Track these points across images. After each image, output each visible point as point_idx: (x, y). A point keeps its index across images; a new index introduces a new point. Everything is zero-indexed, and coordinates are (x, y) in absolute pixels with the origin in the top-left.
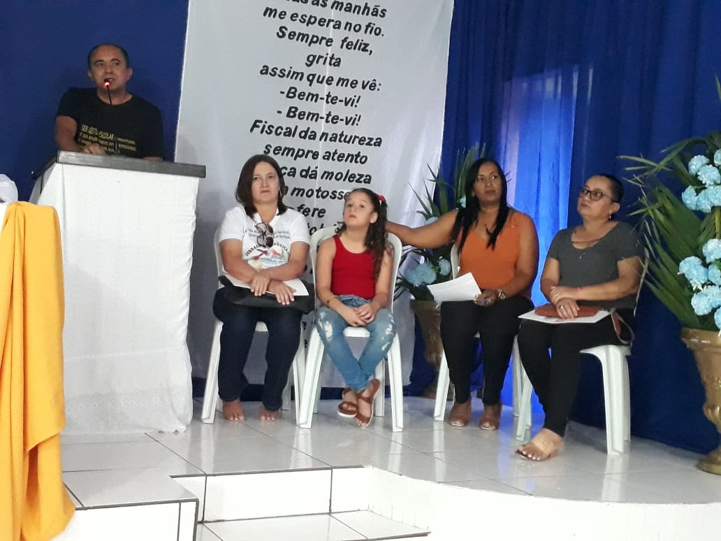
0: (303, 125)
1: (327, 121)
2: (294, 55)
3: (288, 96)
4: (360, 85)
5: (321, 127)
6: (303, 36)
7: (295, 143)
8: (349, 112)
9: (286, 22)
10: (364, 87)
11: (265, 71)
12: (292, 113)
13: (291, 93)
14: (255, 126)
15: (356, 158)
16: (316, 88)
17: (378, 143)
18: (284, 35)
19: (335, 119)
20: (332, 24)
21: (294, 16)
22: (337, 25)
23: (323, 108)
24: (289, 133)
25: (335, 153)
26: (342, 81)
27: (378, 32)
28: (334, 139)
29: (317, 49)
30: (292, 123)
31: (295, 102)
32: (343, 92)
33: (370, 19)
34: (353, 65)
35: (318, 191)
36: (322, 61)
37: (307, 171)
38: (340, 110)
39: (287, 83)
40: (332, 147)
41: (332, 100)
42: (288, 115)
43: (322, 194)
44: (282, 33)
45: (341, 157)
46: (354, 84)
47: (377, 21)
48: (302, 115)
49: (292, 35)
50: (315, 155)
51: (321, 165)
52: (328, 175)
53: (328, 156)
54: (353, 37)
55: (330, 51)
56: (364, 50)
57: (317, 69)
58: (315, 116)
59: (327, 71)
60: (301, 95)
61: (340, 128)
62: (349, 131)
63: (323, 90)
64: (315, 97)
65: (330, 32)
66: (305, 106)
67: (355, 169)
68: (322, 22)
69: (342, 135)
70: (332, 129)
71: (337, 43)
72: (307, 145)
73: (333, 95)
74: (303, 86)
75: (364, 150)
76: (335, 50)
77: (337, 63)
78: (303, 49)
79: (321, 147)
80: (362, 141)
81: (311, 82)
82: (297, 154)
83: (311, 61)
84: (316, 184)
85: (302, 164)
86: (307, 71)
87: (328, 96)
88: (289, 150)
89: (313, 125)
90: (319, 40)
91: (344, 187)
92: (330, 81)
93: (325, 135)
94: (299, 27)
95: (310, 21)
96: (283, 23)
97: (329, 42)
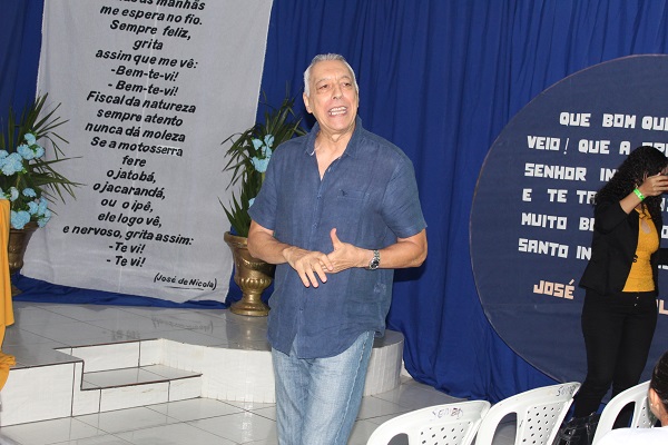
0: (129, 95)
1: (149, 92)
2: (124, 41)
3: (117, 73)
4: (179, 63)
5: (144, 96)
6: (132, 27)
7: (123, 108)
8: (169, 85)
9: (119, 17)
10: (182, 65)
11: (100, 54)
12: (121, 85)
13: (121, 70)
14: (91, 95)
15: (173, 121)
16: (141, 66)
17: (193, 109)
18: (116, 26)
19: (156, 91)
20: (156, 16)
21: (125, 13)
22: (161, 17)
23: (146, 82)
24: (118, 101)
25: (156, 116)
26: (163, 61)
27: (197, 21)
28: (155, 105)
29: (143, 37)
30: (120, 93)
31: (124, 77)
32: (168, 69)
33: (190, 11)
34: (174, 48)
35: (140, 146)
36: (147, 45)
37: (132, 130)
38: (161, 83)
39: (117, 63)
40: (152, 112)
41: (154, 75)
42: (117, 88)
43: (143, 148)
44: (115, 25)
45: (160, 120)
46: (173, 63)
47: (197, 13)
48: (128, 87)
49: (123, 27)
50: (139, 118)
51: (143, 126)
52: (149, 134)
53: (149, 119)
54: (174, 26)
55: (154, 37)
56: (184, 36)
57: (143, 51)
58: (140, 88)
59: (152, 53)
60: (129, 72)
61: (159, 97)
62: (168, 99)
63: (147, 68)
64: (140, 73)
65: (155, 23)
66: (130, 80)
67: (172, 129)
68: (148, 15)
69: (161, 102)
70: (153, 98)
71: (161, 30)
72: (132, 110)
73: (155, 71)
74: (130, 65)
75: (180, 115)
76: (158, 36)
77: (159, 46)
78: (133, 37)
79: (143, 112)
80: (178, 107)
81: (137, 62)
82: (124, 117)
83: (138, 45)
84: (138, 140)
85: (127, 125)
86: (134, 53)
87: (151, 72)
88: (117, 114)
89: (137, 95)
90: (145, 30)
91: (162, 143)
92: (153, 60)
93: (147, 103)
94: (129, 20)
95: (138, 15)
96: (115, 17)
97: (154, 30)
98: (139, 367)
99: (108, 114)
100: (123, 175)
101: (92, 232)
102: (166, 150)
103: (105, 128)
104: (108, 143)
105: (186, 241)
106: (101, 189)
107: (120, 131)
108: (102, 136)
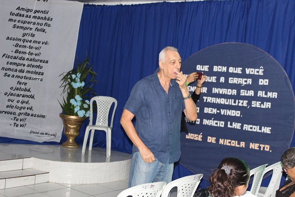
0: (20, 55)
1: (29, 54)
2: (18, 33)
3: (15, 46)
4: (41, 43)
5: (27, 56)
6: (22, 27)
7: (17, 61)
8: (37, 52)
9: (16, 23)
10: (43, 44)
11: (8, 38)
12: (17, 51)
13: (17, 45)
14: (4, 55)
15: (39, 67)
16: (25, 44)
17: (47, 62)
19: (32, 54)
20: (32, 23)
21: (19, 21)
22: (34, 24)
23: (27, 50)
24: (15, 58)
25: (31, 65)
26: (35, 42)
27: (49, 26)
28: (31, 60)
29: (26, 31)
30: (17, 55)
31: (18, 48)
32: (37, 45)
33: (46, 21)
34: (39, 37)
36: (28, 35)
37: (21, 70)
38: (34, 51)
39: (15, 42)
40: (30, 63)
41: (31, 47)
42: (15, 52)
43: (26, 78)
44: (14, 26)
45: (33, 66)
46: (39, 43)
47: (49, 22)
48: (20, 52)
49: (18, 27)
50: (24, 65)
51: (26, 69)
52: (28, 72)
53: (28, 66)
54: (39, 27)
55: (31, 32)
56: (43, 31)
57: (26, 38)
58: (25, 53)
59: (30, 38)
60: (20, 46)
61: (33, 57)
62: (37, 58)
63: (28, 44)
64: (25, 47)
65: (31, 26)
66: (21, 49)
67: (38, 70)
68: (29, 23)
69: (34, 59)
70: (30, 57)
71: (34, 29)
72: (21, 62)
73: (31, 46)
74: (21, 43)
75: (42, 64)
76: (33, 32)
77: (34, 36)
78: (22, 31)
79: (26, 63)
80: (41, 61)
81: (24, 42)
82: (18, 65)
83: (24, 35)
84: (24, 74)
85: (19, 68)
86: (23, 38)
87: (30, 46)
88: (15, 64)
89: (24, 56)
90: (27, 29)
91: (34, 76)
92: (30, 41)
93: (28, 59)
94: (20, 25)
95: (24, 22)
96: (15, 23)
97: (31, 29)
98: (23, 169)
99: (11, 63)
100: (17, 89)
101: (4, 113)
102: (36, 79)
103: (9, 69)
104: (11, 75)
105: (44, 117)
106: (8, 95)
107: (16, 71)
108: (9, 72)
